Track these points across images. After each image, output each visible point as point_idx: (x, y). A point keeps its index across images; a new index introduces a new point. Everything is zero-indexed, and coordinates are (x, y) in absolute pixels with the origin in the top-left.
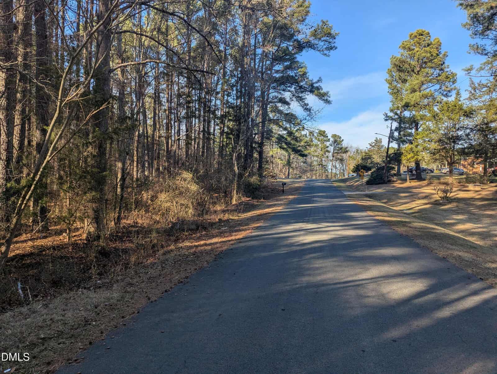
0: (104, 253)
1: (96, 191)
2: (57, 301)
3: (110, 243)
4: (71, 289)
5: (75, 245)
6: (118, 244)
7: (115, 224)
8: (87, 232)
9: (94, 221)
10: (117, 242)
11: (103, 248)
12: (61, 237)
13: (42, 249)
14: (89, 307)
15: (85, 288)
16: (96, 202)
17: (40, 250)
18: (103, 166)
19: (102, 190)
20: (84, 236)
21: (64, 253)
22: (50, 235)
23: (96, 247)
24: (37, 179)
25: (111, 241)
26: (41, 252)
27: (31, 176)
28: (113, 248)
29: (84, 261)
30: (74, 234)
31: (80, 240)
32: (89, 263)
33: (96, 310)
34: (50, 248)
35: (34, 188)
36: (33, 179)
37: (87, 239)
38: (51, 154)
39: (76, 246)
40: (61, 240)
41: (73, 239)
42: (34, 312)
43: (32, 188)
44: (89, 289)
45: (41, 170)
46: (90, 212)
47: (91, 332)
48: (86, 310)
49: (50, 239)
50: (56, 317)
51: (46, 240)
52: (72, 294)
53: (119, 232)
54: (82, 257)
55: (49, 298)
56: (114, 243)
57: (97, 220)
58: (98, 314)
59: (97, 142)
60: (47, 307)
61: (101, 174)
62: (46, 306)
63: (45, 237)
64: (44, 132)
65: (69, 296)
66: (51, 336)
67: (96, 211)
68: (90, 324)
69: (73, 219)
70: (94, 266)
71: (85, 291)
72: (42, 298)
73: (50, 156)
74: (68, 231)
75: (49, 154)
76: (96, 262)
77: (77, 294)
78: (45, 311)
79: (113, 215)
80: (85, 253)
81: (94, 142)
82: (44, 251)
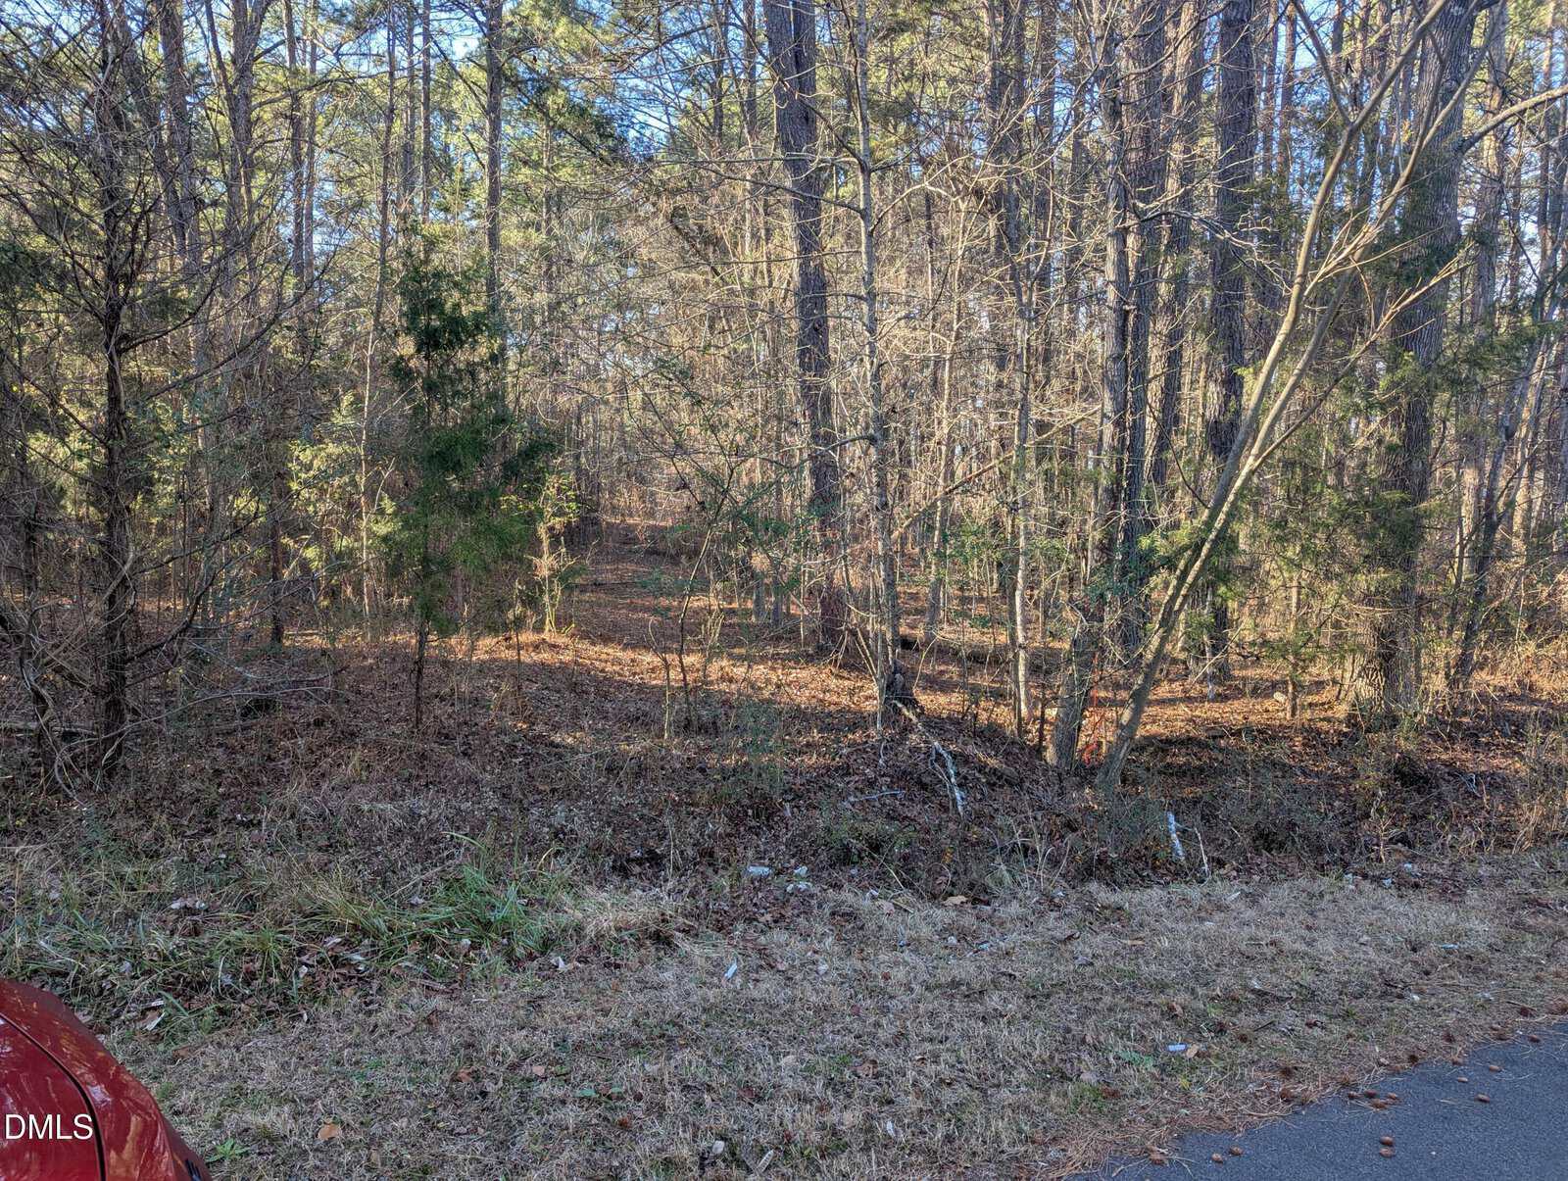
0: (1409, 776)
1: (1389, 565)
2: (1281, 894)
3: (1432, 745)
4: (1321, 869)
5: (1312, 734)
6: (1461, 754)
7: (1452, 683)
8: (1352, 696)
9: (1375, 664)
10: (1457, 747)
11: (1406, 757)
12: (1268, 704)
13: (1217, 732)
14: (1389, 942)
15: (1365, 877)
16: (1385, 602)
17: (1211, 733)
18: (1417, 481)
19: (1408, 564)
20: (1342, 710)
21: (1279, 751)
22: (1239, 693)
23: (1384, 749)
24: (1218, 525)
25: (1436, 737)
26: (1214, 737)
27: (1204, 518)
28: (1444, 763)
29: (1343, 790)
30: (1310, 699)
31: (1328, 720)
32: (1361, 800)
33: (1415, 957)
34: (1239, 732)
35: (1210, 550)
36: (1209, 524)
37: (1351, 719)
38: (1262, 449)
39: (1314, 738)
40: (1267, 711)
41: (1308, 714)
42: (1220, 908)
43: (1205, 551)
44: (1378, 880)
45: (1231, 497)
46: (1364, 635)
47: (1411, 1023)
48: (1380, 947)
49: (1236, 704)
50: (1289, 943)
51: (1227, 707)
52: (1324, 883)
53: (1465, 714)
54: (1337, 777)
55: (1256, 878)
56: (1447, 749)
57: (1387, 660)
58: (1427, 973)
59: (1404, 401)
60: (1255, 902)
61: (1411, 509)
62: (1252, 899)
63: (1221, 698)
64: (1232, 385)
65: (1315, 888)
66: (1280, 994)
67: (1385, 636)
68: (1400, 997)
69: (1310, 650)
70: (1379, 811)
71: (1366, 885)
72: (1235, 873)
73: (1257, 457)
74: (1290, 688)
75: (1254, 451)
76: (1385, 799)
77: (1341, 888)
78: (1250, 914)
79: (1446, 650)
80: (1343, 763)
81: (1394, 400)
82: (1222, 737)
